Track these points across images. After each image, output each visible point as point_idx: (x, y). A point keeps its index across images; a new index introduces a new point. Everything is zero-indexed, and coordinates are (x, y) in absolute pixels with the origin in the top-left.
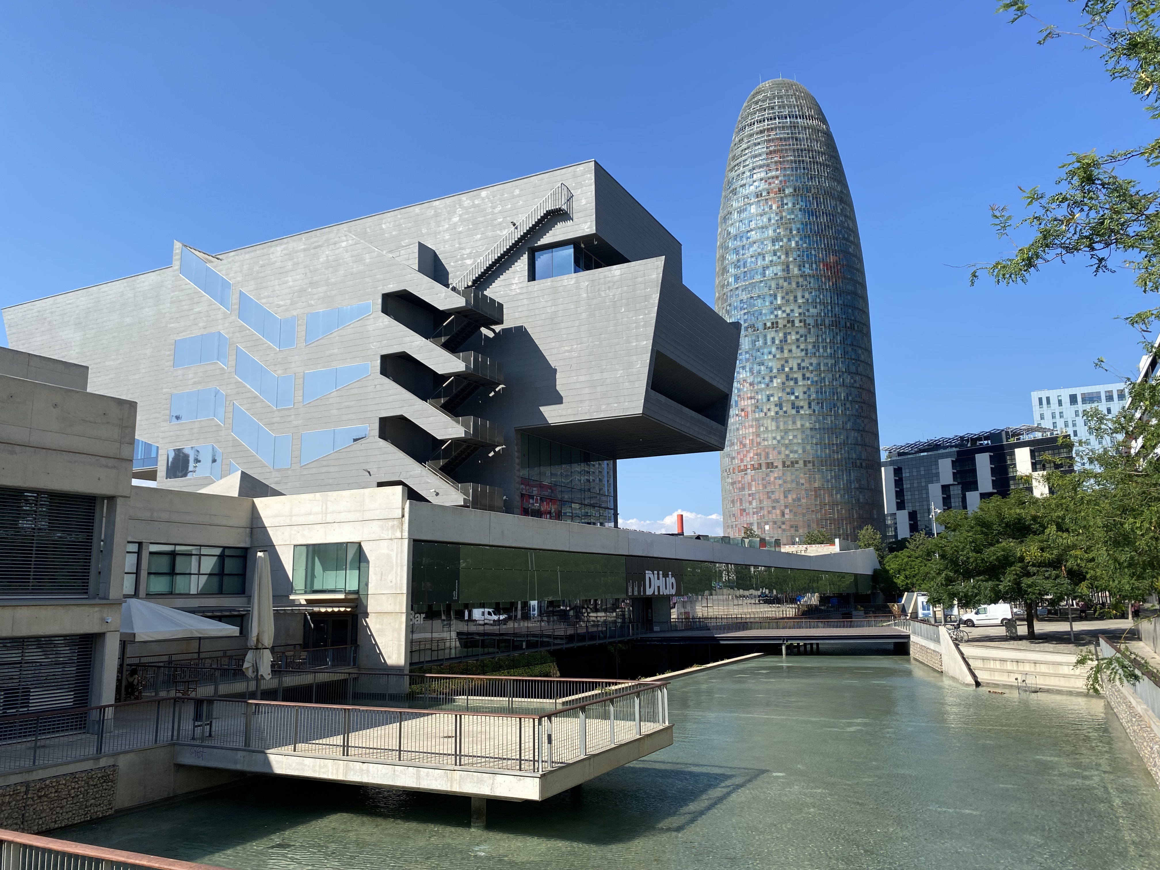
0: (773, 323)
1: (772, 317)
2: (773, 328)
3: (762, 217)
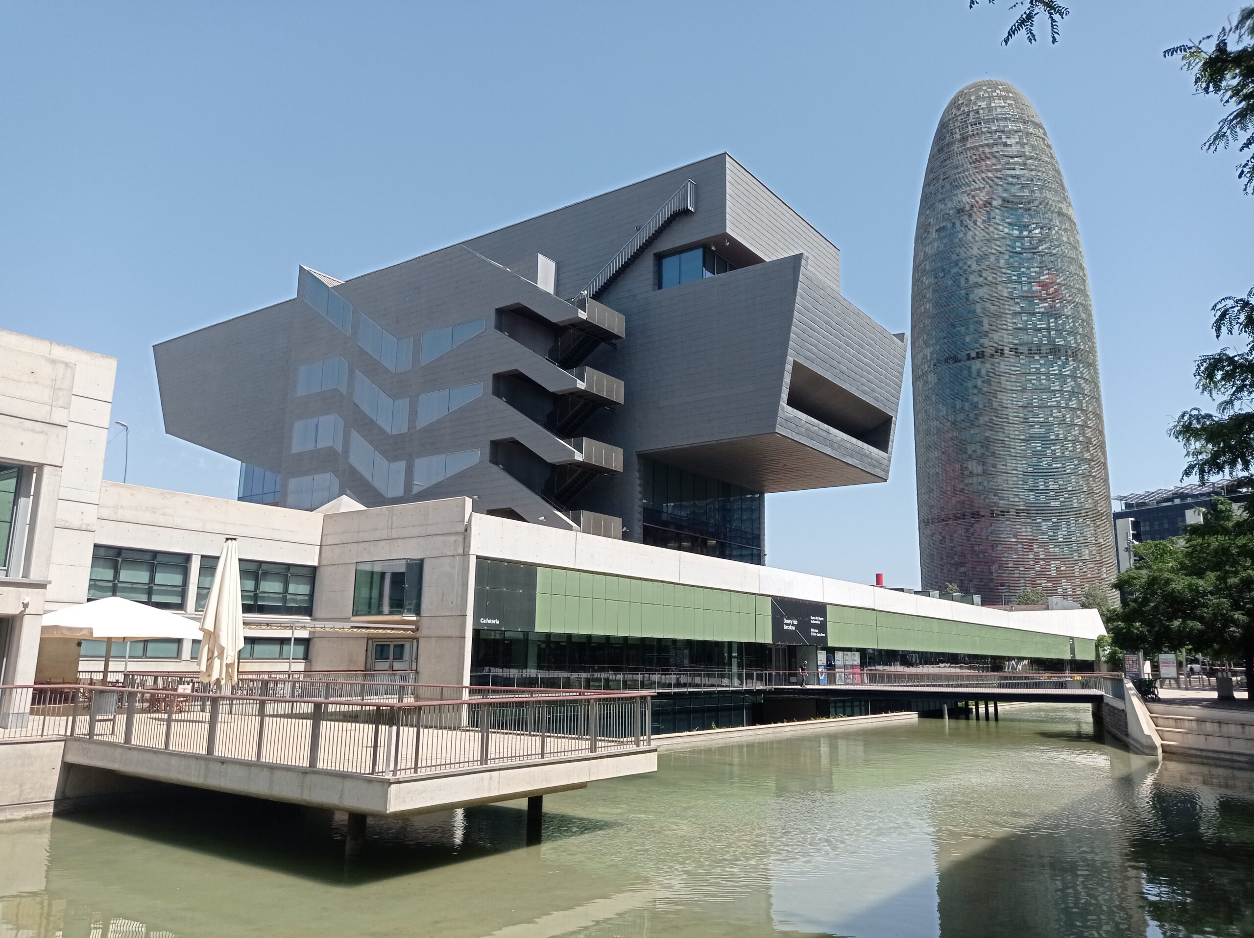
0: (978, 353)
1: (977, 345)
2: (978, 358)
3: (965, 234)
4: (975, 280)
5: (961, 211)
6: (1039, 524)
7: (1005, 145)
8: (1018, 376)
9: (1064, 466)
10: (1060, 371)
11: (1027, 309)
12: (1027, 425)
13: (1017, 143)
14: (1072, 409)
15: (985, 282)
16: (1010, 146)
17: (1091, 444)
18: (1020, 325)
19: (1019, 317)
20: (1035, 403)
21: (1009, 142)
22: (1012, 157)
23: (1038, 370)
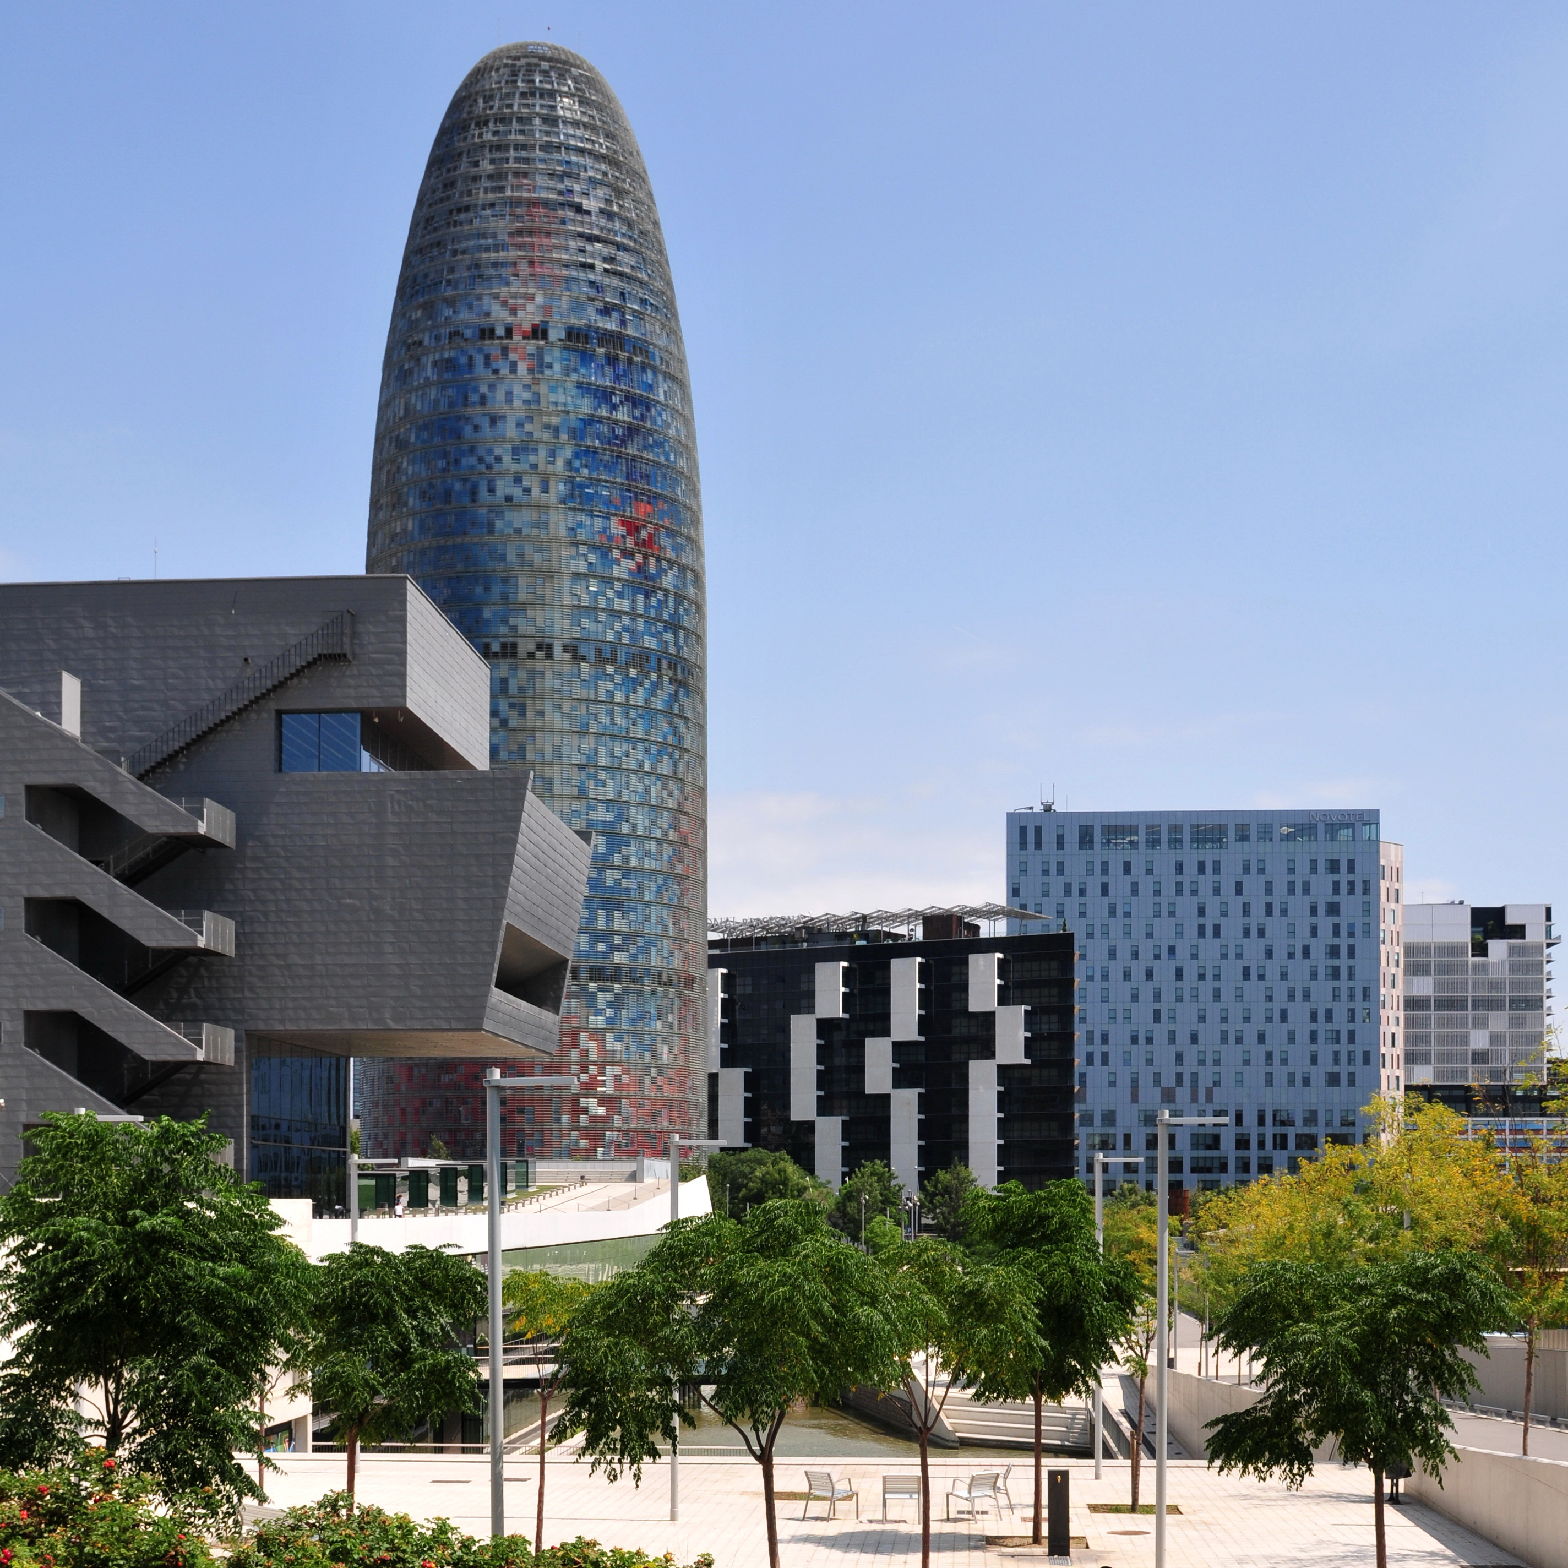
3: (492, 387)
4: (509, 491)
5: (487, 333)
6: (593, 996)
7: (579, 209)
8: (575, 703)
9: (640, 888)
10: (647, 701)
11: (599, 570)
12: (584, 802)
13: (602, 211)
14: (660, 777)
15: (526, 498)
16: (588, 213)
17: (687, 846)
18: (586, 601)
19: (584, 583)
20: (603, 761)
21: (587, 204)
22: (591, 239)
23: (611, 694)
